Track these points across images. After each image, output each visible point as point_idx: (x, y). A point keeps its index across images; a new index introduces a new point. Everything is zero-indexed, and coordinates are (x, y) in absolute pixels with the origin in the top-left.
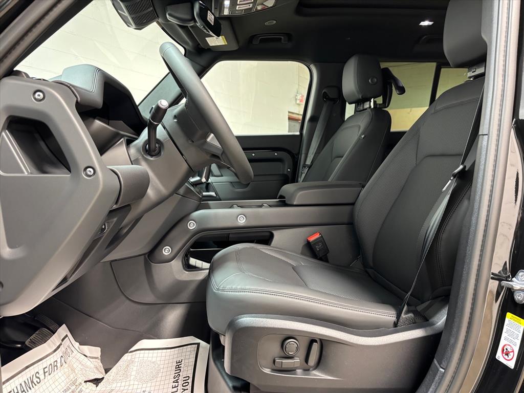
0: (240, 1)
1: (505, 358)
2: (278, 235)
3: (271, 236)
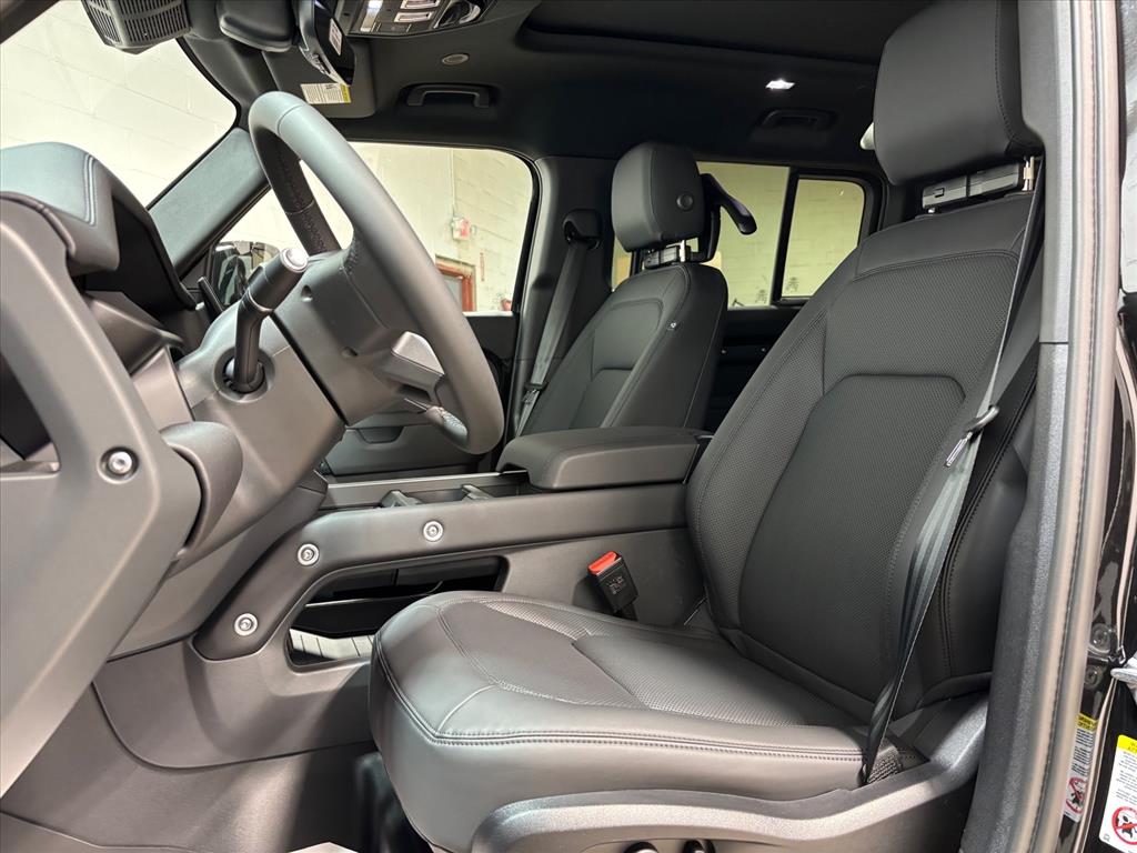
0: (409, 3)
1: (1124, 841)
2: (518, 563)
3: (502, 567)
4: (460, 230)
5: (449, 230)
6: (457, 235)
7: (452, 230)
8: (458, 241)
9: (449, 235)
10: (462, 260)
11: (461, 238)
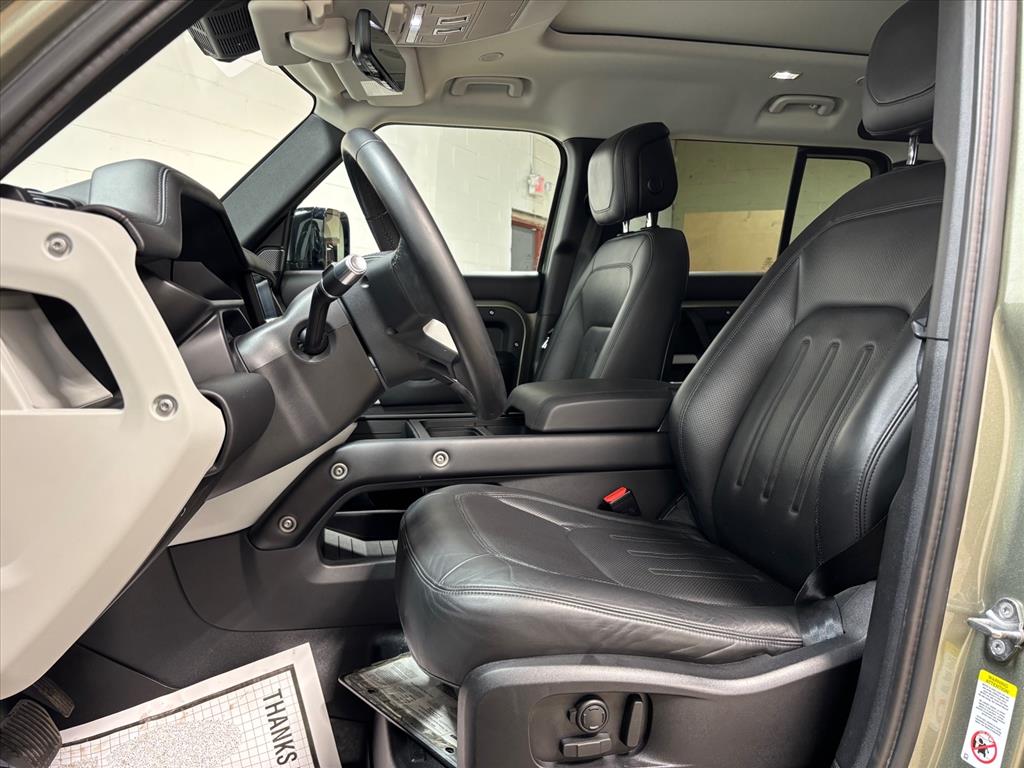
4: (536, 186)
5: (525, 184)
6: (532, 191)
7: (528, 186)
8: (533, 196)
9: (525, 191)
10: (536, 214)
11: (537, 193)
